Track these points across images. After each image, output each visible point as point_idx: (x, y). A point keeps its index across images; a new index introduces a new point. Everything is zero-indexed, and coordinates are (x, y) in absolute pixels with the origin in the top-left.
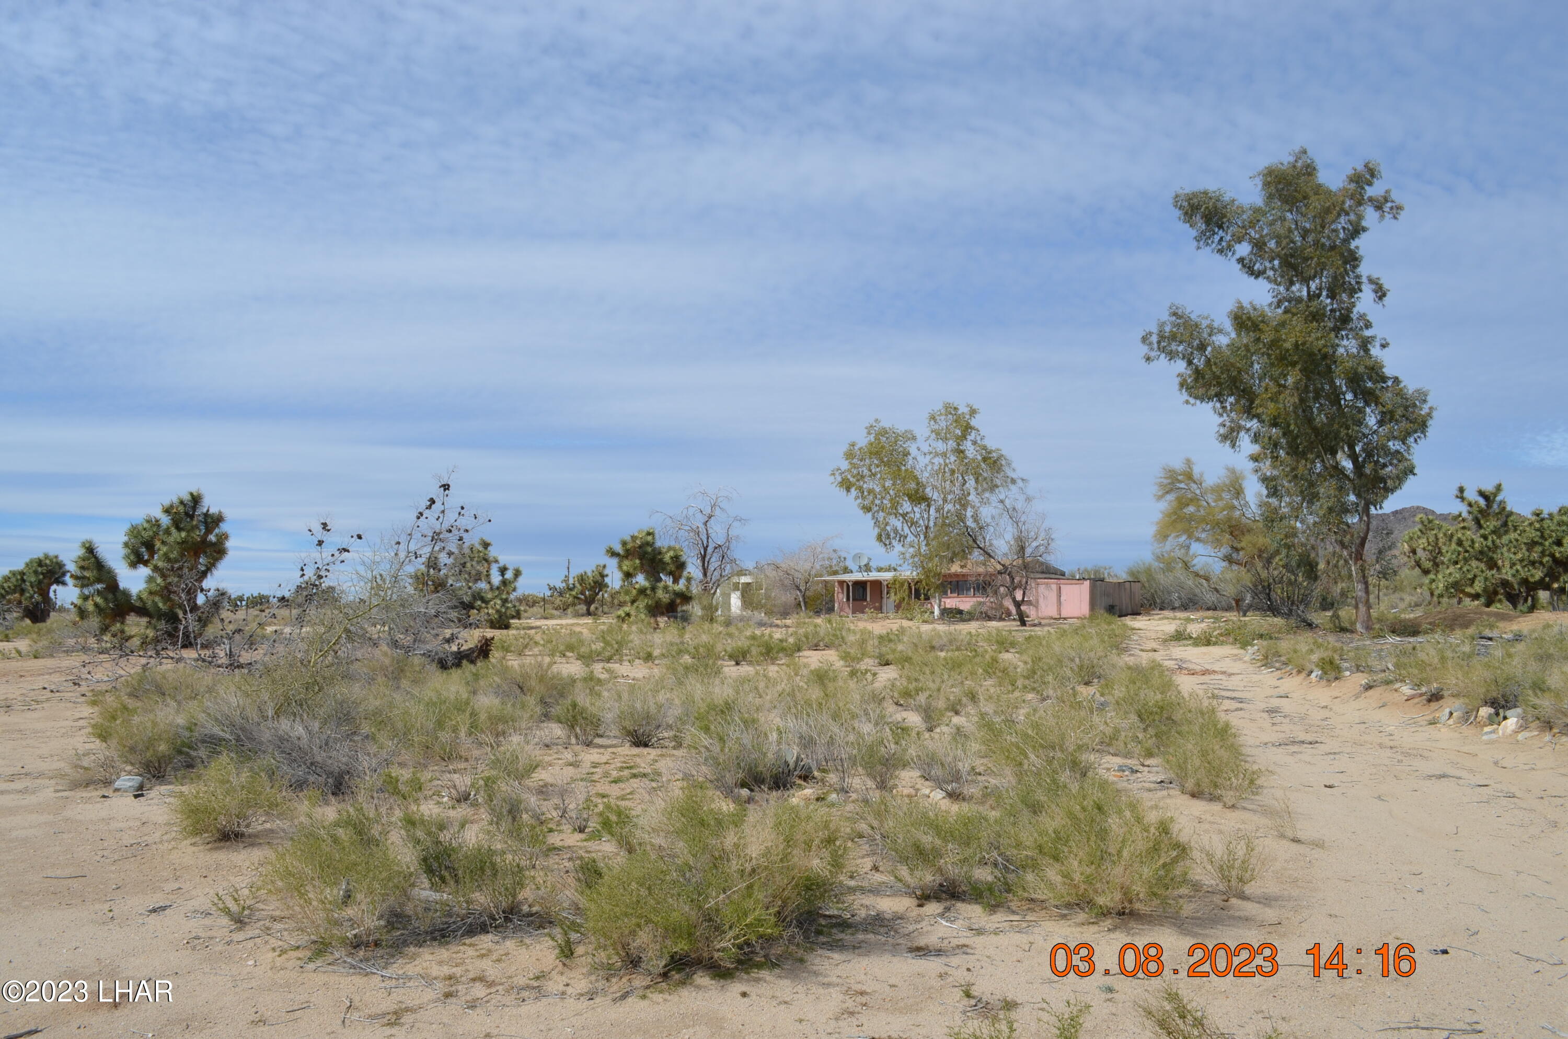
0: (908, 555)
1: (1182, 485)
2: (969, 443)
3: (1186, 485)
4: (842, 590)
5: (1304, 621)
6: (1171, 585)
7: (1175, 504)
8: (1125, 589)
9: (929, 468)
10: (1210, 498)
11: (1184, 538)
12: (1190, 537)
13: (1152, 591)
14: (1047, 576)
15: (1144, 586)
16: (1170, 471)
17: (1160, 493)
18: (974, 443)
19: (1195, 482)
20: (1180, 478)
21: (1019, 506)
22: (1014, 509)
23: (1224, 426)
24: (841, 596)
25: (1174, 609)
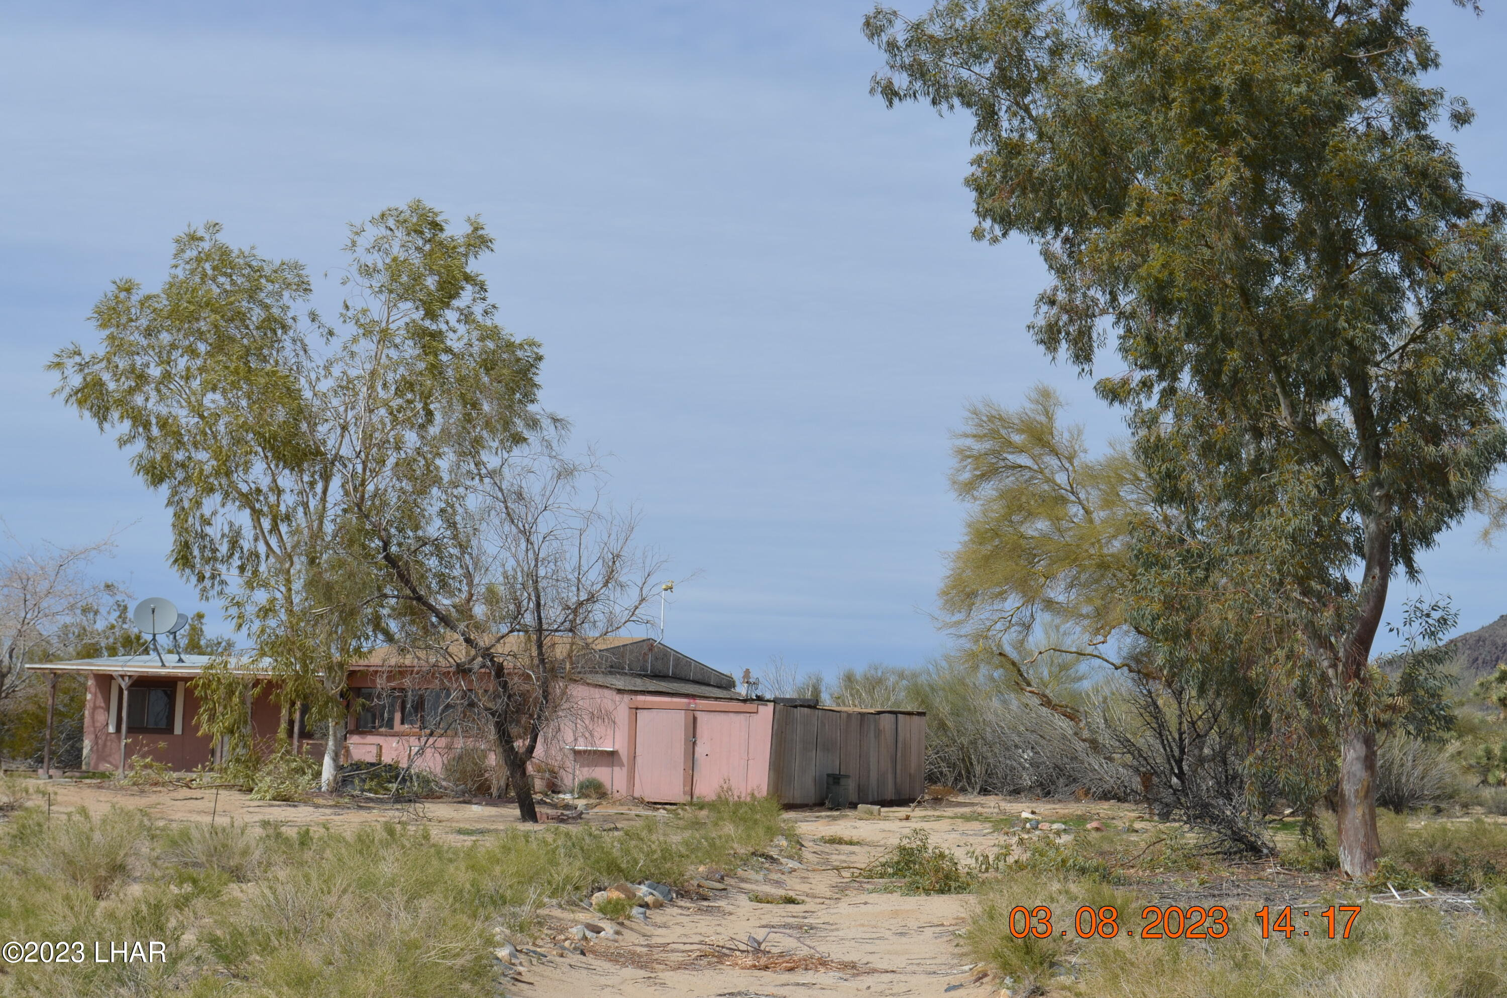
0: (250, 610)
1: (1023, 460)
2: (451, 316)
3: (1033, 458)
4: (107, 700)
5: (1237, 837)
6: (1014, 729)
7: (998, 508)
8: (878, 733)
9: (336, 371)
10: (1092, 495)
11: (1013, 601)
12: (1030, 600)
13: (965, 741)
14: (663, 686)
15: (942, 726)
16: (991, 418)
17: (966, 476)
18: (467, 317)
19: (1055, 452)
20: (1017, 438)
21: (533, 487)
22: (520, 496)
23: (1052, 303)
24: (101, 717)
25: (1016, 792)
